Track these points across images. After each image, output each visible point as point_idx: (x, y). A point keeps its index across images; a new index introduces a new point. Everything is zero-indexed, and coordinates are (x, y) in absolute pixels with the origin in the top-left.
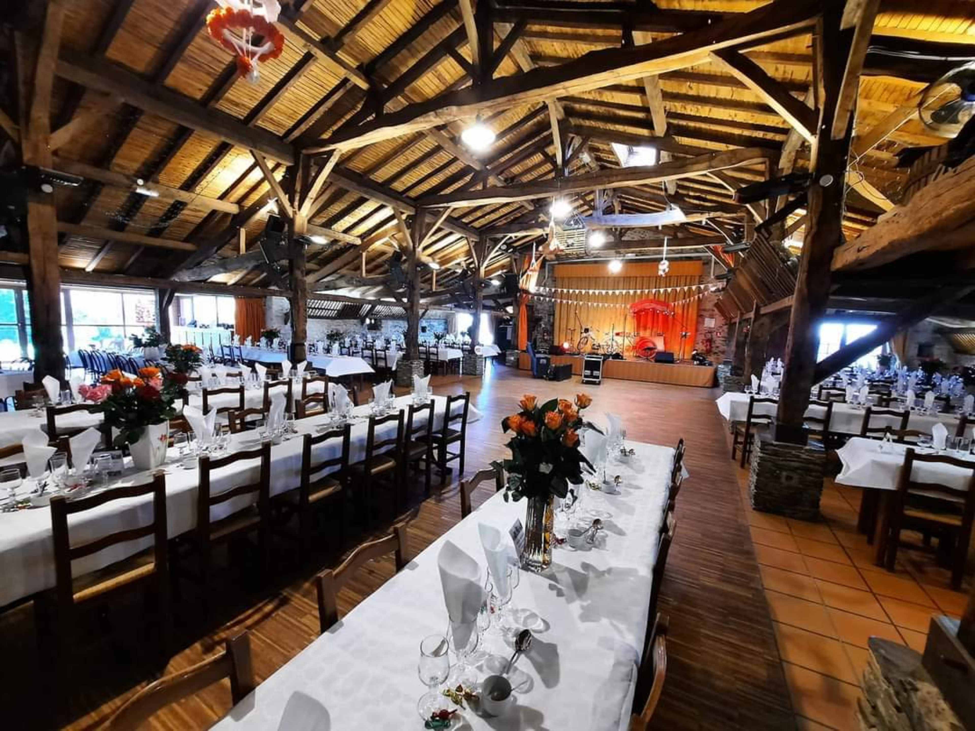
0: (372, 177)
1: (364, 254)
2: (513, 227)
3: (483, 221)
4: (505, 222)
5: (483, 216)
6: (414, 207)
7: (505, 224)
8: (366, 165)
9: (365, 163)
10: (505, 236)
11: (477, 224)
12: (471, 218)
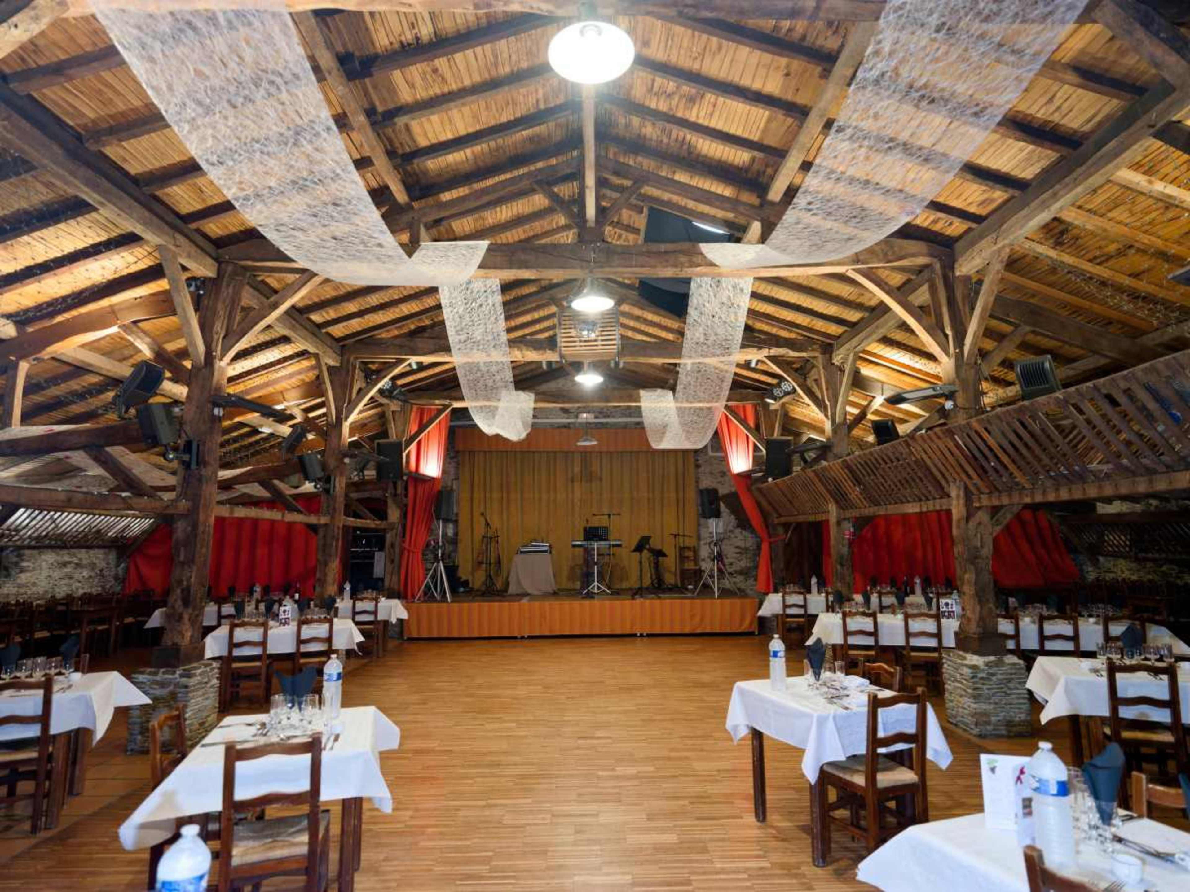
0: (110, 151)
1: (24, 367)
2: (419, 342)
3: (356, 325)
4: (396, 333)
5: (360, 314)
6: (216, 259)
7: (396, 337)
8: (103, 112)
9: (106, 103)
10: (400, 361)
11: (338, 331)
12: (331, 314)
